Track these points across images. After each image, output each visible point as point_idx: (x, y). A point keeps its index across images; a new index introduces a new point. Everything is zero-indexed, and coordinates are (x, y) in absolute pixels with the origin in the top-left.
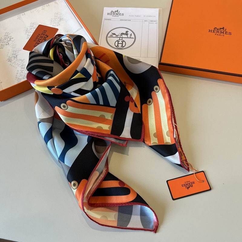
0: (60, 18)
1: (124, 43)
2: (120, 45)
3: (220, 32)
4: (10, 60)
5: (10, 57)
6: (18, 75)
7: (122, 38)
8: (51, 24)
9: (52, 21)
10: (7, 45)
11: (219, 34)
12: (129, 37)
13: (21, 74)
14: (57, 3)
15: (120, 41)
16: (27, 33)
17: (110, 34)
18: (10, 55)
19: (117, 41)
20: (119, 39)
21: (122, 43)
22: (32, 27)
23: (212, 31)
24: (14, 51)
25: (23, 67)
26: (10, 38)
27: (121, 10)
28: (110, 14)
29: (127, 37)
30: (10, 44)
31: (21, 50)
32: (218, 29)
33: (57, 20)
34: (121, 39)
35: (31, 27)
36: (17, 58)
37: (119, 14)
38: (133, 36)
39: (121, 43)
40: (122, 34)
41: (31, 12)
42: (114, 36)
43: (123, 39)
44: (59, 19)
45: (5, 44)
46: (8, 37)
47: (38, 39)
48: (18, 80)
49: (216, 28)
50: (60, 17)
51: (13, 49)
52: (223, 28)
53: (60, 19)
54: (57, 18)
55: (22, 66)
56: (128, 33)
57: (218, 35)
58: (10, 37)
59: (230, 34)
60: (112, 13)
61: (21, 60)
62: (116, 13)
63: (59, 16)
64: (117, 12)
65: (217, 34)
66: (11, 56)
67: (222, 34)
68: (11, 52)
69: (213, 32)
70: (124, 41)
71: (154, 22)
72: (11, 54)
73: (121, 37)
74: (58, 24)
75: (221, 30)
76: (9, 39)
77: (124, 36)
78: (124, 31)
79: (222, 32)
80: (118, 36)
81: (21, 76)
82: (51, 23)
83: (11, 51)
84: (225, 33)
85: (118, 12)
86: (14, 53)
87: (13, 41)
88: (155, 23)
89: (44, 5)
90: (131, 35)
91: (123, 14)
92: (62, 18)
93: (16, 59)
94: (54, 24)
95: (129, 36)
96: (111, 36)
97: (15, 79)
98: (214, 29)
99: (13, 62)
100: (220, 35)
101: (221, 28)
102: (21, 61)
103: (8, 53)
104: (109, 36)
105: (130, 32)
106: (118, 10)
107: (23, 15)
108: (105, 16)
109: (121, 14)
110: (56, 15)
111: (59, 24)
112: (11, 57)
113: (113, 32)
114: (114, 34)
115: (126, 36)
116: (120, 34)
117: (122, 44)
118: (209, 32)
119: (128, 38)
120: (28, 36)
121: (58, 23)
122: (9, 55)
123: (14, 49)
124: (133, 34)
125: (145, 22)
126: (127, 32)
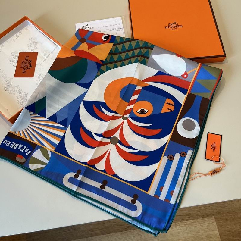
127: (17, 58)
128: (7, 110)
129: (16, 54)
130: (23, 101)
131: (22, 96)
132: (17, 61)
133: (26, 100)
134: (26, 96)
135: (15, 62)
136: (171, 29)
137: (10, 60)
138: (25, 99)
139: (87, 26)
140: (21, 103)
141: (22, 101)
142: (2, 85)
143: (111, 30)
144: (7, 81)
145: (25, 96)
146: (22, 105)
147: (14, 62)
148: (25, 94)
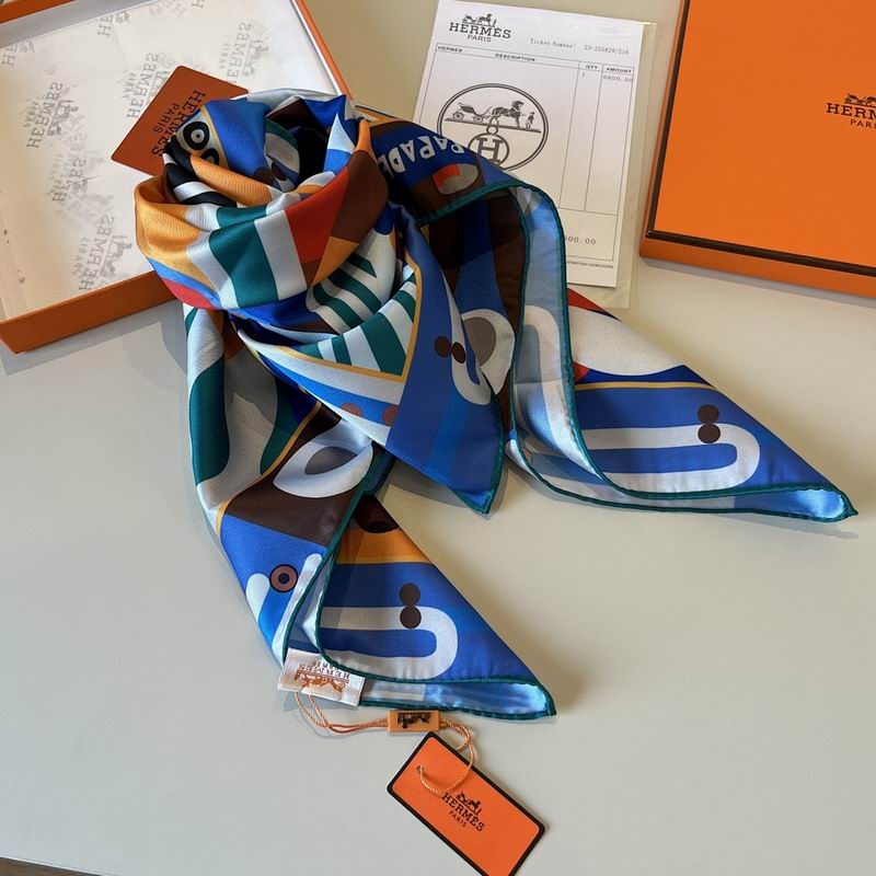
0: (257, 45)
1: (502, 147)
2: (488, 155)
3: (868, 114)
4: (59, 197)
5: (61, 185)
6: (86, 257)
7: (497, 127)
8: (223, 67)
9: (225, 55)
10: (52, 133)
11: (864, 121)
12: (523, 125)
13: (96, 253)
15: (490, 138)
16: (131, 95)
17: (455, 107)
18: (62, 176)
19: (477, 137)
20: (483, 129)
21: (497, 146)
22: (150, 73)
23: (840, 109)
24: (77, 162)
25: (106, 226)
26: (67, 108)
28: (460, 28)
29: (515, 125)
30: (63, 130)
31: (101, 160)
32: (860, 102)
34: (492, 130)
35: (145, 72)
36: (84, 191)
37: (493, 31)
38: (538, 123)
39: (493, 145)
40: (500, 111)
41: (151, 10)
42: (469, 116)
43: (501, 132)
44: (253, 50)
45: (46, 128)
46: (60, 105)
47: (168, 125)
48: (85, 278)
49: (855, 98)
50: (258, 41)
51: (72, 153)
53: (258, 49)
55: (102, 222)
56: (523, 109)
57: (860, 123)
58: (66, 104)
60: (469, 24)
61: (98, 197)
62: (482, 27)
64: (487, 23)
65: (858, 120)
66: (64, 180)
68: (66, 164)
69: (844, 114)
70: (503, 140)
71: (623, 76)
72: (65, 173)
73: (494, 122)
74: (248, 70)
76: (61, 112)
77: (503, 120)
78: (506, 99)
80: (482, 116)
81: (94, 262)
82: (222, 61)
83: (65, 159)
85: (489, 21)
86: (77, 168)
87: (75, 122)
88: (626, 80)
90: (531, 118)
91: (507, 34)
92: (263, 46)
93: (80, 193)
95: (523, 121)
96: (457, 118)
97: (74, 273)
98: (848, 101)
99: (69, 202)
100: (868, 125)
101: (871, 99)
102: (97, 204)
103: (56, 166)
104: (448, 114)
105: (527, 108)
106: (489, 15)
107: (120, 20)
109: (502, 33)
110: (244, 32)
112: (64, 183)
113: (466, 100)
114: (469, 109)
115: (511, 121)
116: (491, 111)
117: (496, 150)
118: (829, 111)
119: (518, 128)
120: (133, 107)
121: (250, 65)
122: (57, 177)
123: (76, 153)
124: (538, 116)
125: (587, 72)
126: (517, 104)
127: (160, 83)
128: (22, 281)
129: (160, 69)
130: (97, 267)
131: (105, 246)
132: (151, 99)
133: (112, 269)
134: (119, 255)
135: (142, 97)
136: (852, 122)
137: (129, 84)
138: (109, 264)
139: (484, 22)
140: (85, 275)
141: (93, 268)
142: (54, 172)
143: (583, 65)
144: (74, 165)
145: (114, 249)
146: (87, 283)
147: (139, 98)
148: (119, 240)
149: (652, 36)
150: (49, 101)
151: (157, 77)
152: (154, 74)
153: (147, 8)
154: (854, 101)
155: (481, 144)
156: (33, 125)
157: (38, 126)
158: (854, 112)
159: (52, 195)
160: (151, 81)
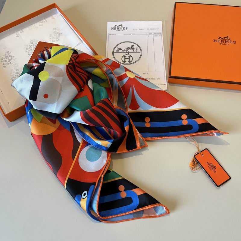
0: (59, 33)
1: (131, 57)
2: (127, 60)
5: (14, 77)
7: (128, 52)
8: (51, 40)
9: (50, 37)
10: (9, 64)
12: (135, 51)
14: (54, 18)
15: (127, 56)
16: (28, 51)
17: (116, 49)
18: (14, 74)
19: (124, 56)
20: (125, 54)
22: (32, 45)
23: (217, 41)
24: (17, 70)
26: (11, 57)
27: (125, 24)
28: (114, 28)
29: (133, 51)
30: (12, 63)
32: (222, 39)
33: (56, 35)
34: (127, 53)
35: (30, 45)
37: (123, 28)
38: (139, 50)
39: (128, 57)
40: (128, 48)
41: (29, 29)
42: (120, 51)
43: (130, 54)
44: (58, 35)
45: (7, 63)
46: (9, 56)
49: (220, 37)
51: (15, 68)
52: (227, 37)
54: (56, 33)
56: (134, 47)
57: (223, 44)
58: (11, 56)
59: (235, 42)
60: (116, 28)
62: (120, 28)
63: (58, 31)
65: (222, 43)
67: (227, 43)
69: (218, 42)
70: (131, 56)
71: (159, 35)
72: (14, 73)
73: (127, 51)
74: (57, 39)
75: (226, 39)
76: (10, 58)
77: (130, 51)
78: (130, 45)
79: (227, 41)
80: (124, 50)
82: (50, 38)
83: (14, 70)
84: (229, 42)
85: (121, 26)
86: (17, 72)
87: (14, 60)
89: (41, 21)
90: (137, 49)
91: (127, 28)
92: (60, 33)
94: (54, 40)
95: (135, 50)
96: (117, 52)
98: (219, 38)
100: (225, 44)
101: (225, 38)
103: (11, 72)
104: (115, 51)
105: (135, 47)
106: (121, 24)
107: (21, 32)
108: (109, 31)
109: (125, 28)
110: (54, 30)
111: (59, 40)
112: (15, 76)
113: (119, 47)
114: (120, 49)
115: (132, 51)
116: (126, 49)
117: (129, 59)
118: (214, 42)
119: (134, 52)
121: (58, 38)
122: (12, 75)
124: (138, 48)
125: (150, 35)
126: (133, 46)
149: (164, 24)
150: (6, 56)
151: (34, 45)
152: (33, 44)
153: (28, 28)
154: (221, 38)
155: (125, 58)
156: (3, 63)
157: (4, 63)
158: (221, 41)
159: (12, 80)
160: (32, 46)
